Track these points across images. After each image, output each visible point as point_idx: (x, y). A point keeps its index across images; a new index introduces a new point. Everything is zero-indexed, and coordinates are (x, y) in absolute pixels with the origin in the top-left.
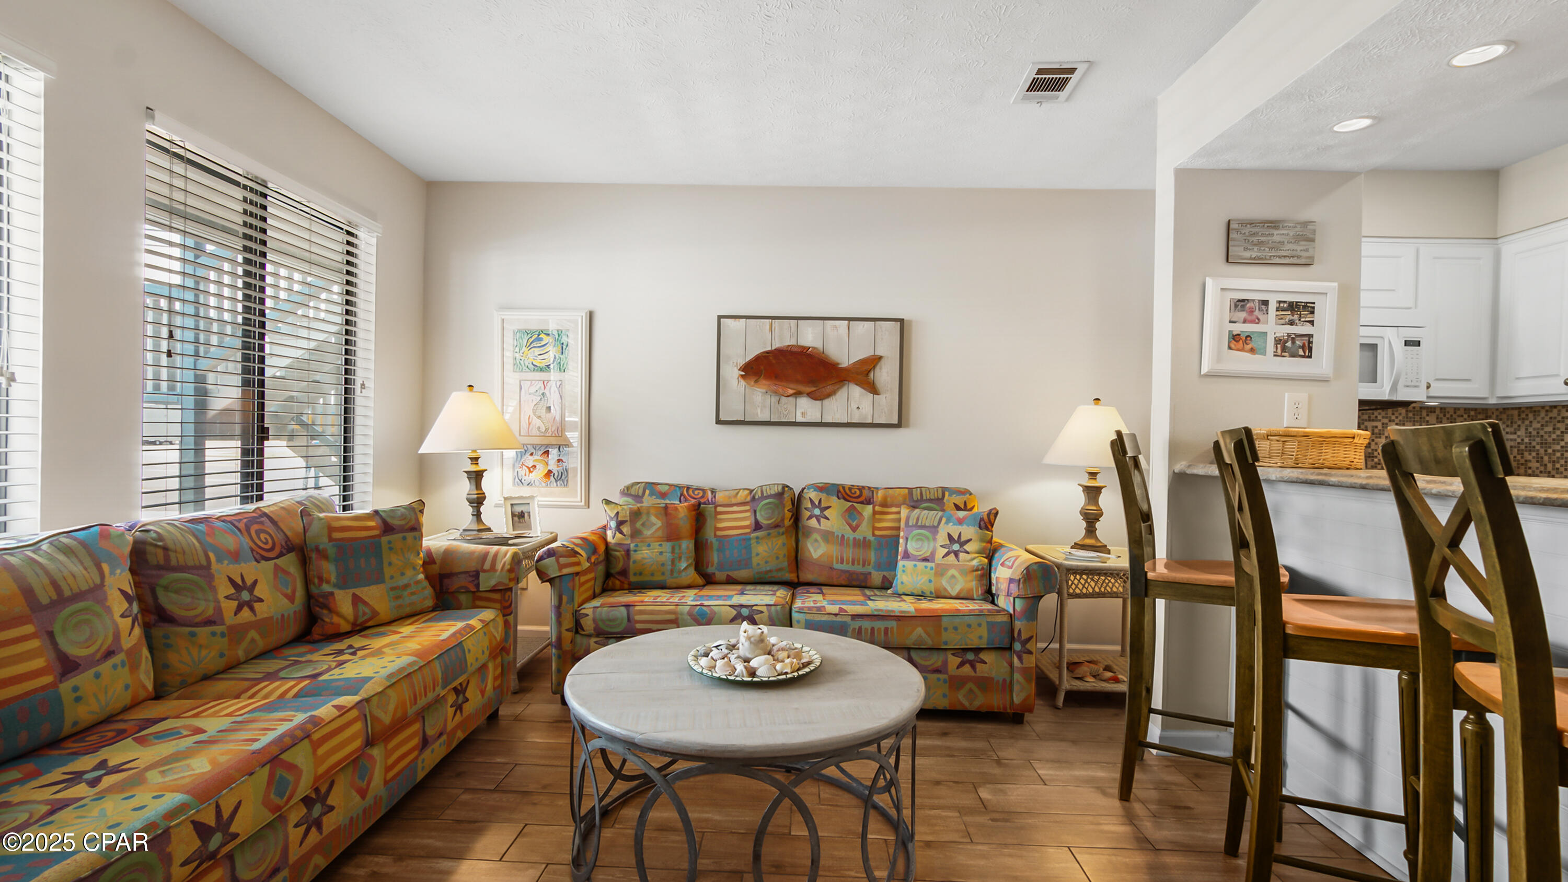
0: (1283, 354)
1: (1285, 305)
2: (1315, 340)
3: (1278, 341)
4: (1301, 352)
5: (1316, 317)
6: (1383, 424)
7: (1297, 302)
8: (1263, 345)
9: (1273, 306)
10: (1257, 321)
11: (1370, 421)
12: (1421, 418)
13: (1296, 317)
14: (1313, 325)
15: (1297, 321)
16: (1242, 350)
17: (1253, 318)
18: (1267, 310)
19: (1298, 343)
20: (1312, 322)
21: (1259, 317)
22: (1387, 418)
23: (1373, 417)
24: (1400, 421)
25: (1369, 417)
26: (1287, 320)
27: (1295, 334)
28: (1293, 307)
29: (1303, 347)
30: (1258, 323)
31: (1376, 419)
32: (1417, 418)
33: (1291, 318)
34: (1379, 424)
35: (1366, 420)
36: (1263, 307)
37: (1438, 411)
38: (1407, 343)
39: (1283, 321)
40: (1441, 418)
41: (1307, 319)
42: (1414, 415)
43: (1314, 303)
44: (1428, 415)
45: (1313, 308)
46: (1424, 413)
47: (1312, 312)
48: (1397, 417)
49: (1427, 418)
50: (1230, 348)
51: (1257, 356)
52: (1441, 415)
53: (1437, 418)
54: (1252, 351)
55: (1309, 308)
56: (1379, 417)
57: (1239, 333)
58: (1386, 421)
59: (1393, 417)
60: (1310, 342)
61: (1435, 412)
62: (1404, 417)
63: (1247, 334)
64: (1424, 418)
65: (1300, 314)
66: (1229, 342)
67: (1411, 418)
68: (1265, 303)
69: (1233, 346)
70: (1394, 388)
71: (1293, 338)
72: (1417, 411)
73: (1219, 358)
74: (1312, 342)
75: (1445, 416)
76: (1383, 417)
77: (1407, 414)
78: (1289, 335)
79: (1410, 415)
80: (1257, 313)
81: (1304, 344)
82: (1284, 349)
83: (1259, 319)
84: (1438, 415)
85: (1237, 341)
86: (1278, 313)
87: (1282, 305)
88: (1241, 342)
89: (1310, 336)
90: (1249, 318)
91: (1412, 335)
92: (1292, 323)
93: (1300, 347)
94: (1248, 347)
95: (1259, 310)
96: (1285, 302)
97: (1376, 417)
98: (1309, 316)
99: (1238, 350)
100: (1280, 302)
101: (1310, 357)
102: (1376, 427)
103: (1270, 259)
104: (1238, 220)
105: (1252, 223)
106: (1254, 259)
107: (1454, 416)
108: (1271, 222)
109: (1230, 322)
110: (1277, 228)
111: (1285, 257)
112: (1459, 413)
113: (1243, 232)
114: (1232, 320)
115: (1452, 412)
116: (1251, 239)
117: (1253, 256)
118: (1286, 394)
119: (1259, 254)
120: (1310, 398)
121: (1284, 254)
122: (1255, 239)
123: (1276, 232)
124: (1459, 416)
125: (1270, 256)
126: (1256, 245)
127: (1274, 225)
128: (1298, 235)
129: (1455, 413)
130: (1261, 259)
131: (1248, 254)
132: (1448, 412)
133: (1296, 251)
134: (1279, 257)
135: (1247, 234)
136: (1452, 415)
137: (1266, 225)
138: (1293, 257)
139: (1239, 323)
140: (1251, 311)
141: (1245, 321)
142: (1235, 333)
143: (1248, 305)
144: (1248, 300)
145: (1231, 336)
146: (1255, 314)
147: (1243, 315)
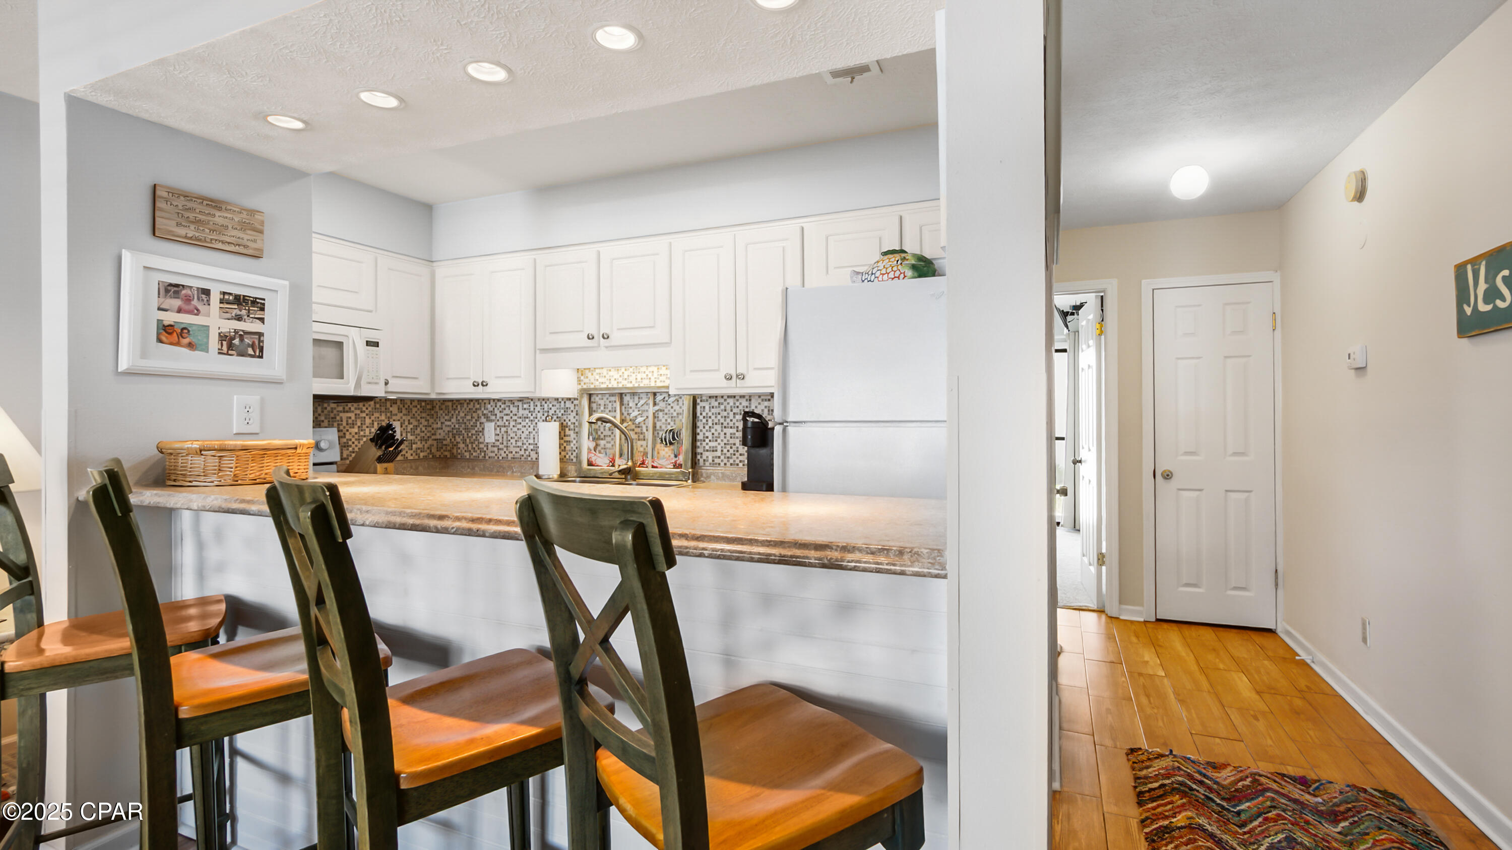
0: (230, 352)
1: (231, 298)
2: (266, 339)
3: (222, 337)
4: (250, 351)
5: (267, 315)
6: (356, 415)
7: (244, 296)
8: (205, 340)
9: (215, 298)
10: (197, 312)
11: (344, 412)
12: (386, 409)
13: (244, 312)
14: (263, 323)
15: (246, 317)
16: (178, 344)
17: (191, 307)
18: (208, 301)
19: (247, 341)
20: (262, 320)
21: (200, 307)
22: (359, 409)
23: (347, 408)
24: (370, 411)
25: (344, 408)
26: (233, 315)
27: (243, 331)
28: (239, 300)
29: (253, 346)
30: (196, 315)
31: (349, 411)
32: (383, 409)
33: (239, 313)
34: (352, 415)
35: (341, 412)
36: (204, 296)
37: (399, 402)
38: (368, 343)
39: (228, 315)
40: (401, 409)
41: (256, 316)
42: (380, 406)
43: (264, 300)
44: (391, 406)
45: (264, 304)
46: (388, 404)
47: (262, 309)
48: (367, 409)
49: (391, 409)
50: (160, 340)
51: (196, 352)
52: (401, 406)
53: (399, 409)
54: (191, 346)
55: (258, 304)
56: (353, 409)
57: (172, 323)
58: (358, 412)
59: (364, 409)
60: (260, 341)
61: (396, 403)
62: (372, 409)
63: (183, 326)
64: (389, 409)
65: (249, 310)
66: (158, 334)
67: (378, 408)
68: (206, 292)
69: (164, 338)
70: (358, 384)
71: (242, 335)
72: (383, 403)
73: (144, 355)
74: (263, 341)
75: (404, 406)
76: (356, 409)
77: (375, 406)
78: (236, 332)
79: (378, 406)
80: (195, 302)
81: (253, 343)
82: (230, 346)
83: (198, 310)
84: (399, 406)
85: (170, 334)
86: (222, 305)
87: (227, 297)
88: (175, 334)
89: (260, 335)
90: (186, 307)
91: (373, 336)
92: (239, 318)
93: (249, 345)
94: (185, 341)
95: (198, 299)
96: (230, 294)
97: (350, 408)
98: (259, 312)
99: (171, 344)
100: (224, 293)
101: (261, 357)
102: (350, 418)
103: (211, 243)
104: (169, 188)
105: (187, 196)
106: (191, 238)
107: (411, 407)
108: (212, 200)
109: (159, 309)
110: (220, 209)
111: (229, 243)
112: (414, 404)
113: (175, 204)
114: (161, 307)
115: (409, 403)
116: (186, 214)
117: (190, 235)
118: (235, 397)
119: (197, 234)
120: (262, 401)
121: (228, 241)
122: (191, 215)
123: (218, 213)
124: (414, 407)
125: (211, 240)
126: (192, 222)
127: (216, 204)
128: (244, 222)
129: (411, 404)
130: (200, 240)
131: (182, 231)
132: (406, 404)
133: (243, 239)
134: (223, 242)
135: (180, 207)
136: (409, 406)
137: (205, 202)
138: (239, 245)
139: (172, 311)
140: (188, 300)
141: (179, 311)
142: (166, 323)
143: (184, 292)
144: (183, 286)
145: (161, 326)
146: (192, 303)
147: (177, 303)
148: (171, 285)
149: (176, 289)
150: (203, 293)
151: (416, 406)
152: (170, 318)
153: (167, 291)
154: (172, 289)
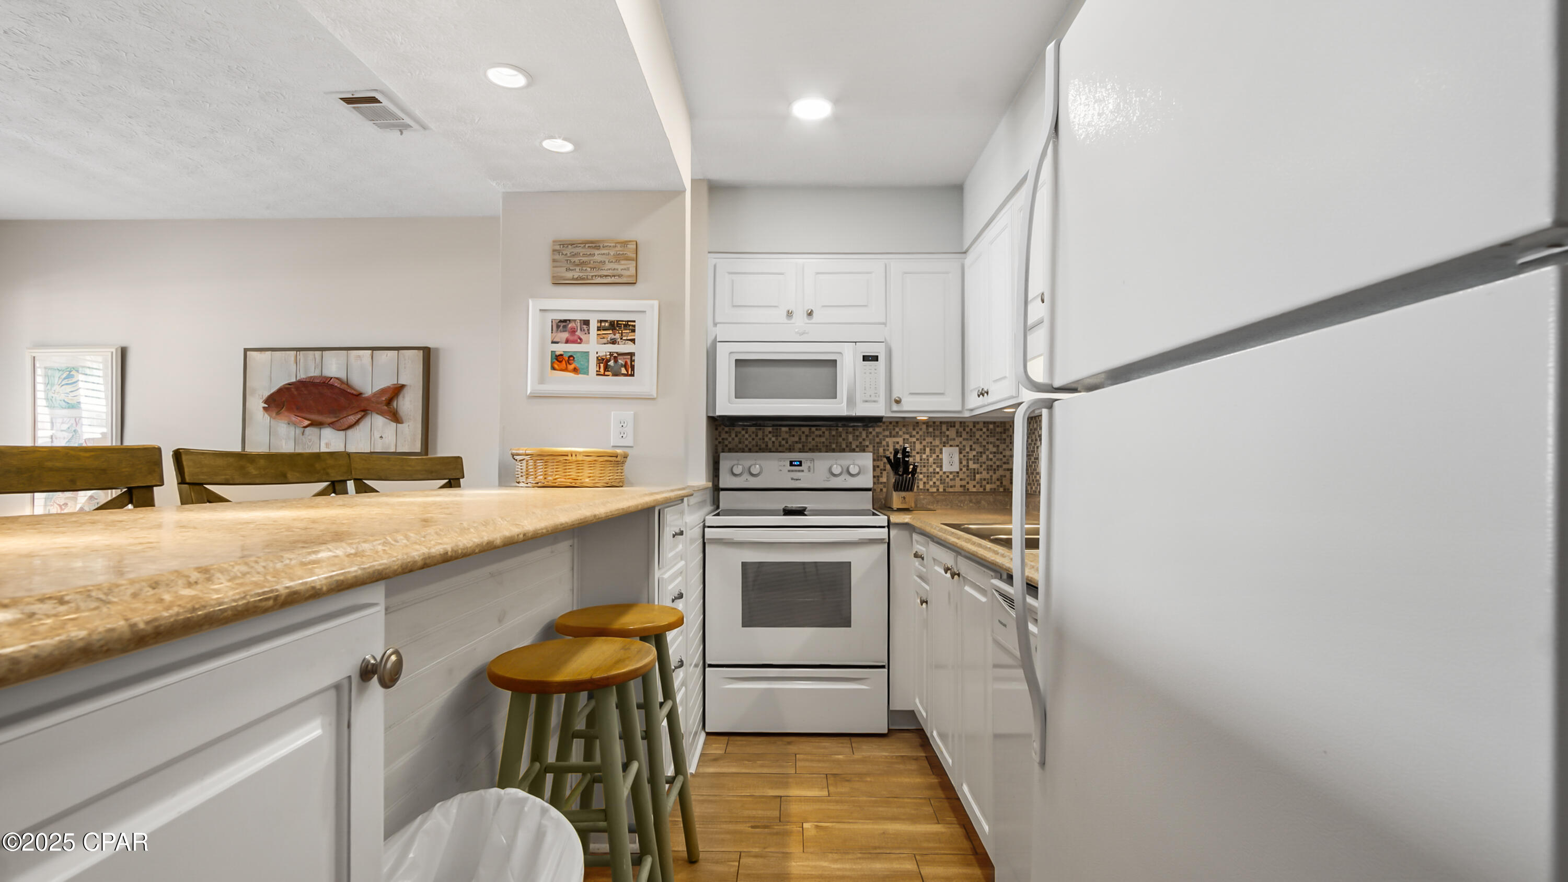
0: (606, 373)
1: (607, 324)
2: (636, 358)
3: (600, 360)
4: (624, 371)
5: (637, 336)
6: (904, 439)
7: (617, 321)
8: (586, 364)
9: (594, 326)
10: (580, 341)
11: (890, 437)
12: (941, 433)
13: (618, 336)
14: (634, 343)
15: (619, 340)
16: (566, 370)
17: (576, 338)
18: (588, 330)
19: (621, 361)
20: (633, 341)
21: (582, 337)
22: (907, 433)
23: (894, 433)
24: (921, 436)
25: (890, 433)
26: (609, 339)
27: (617, 353)
28: (614, 326)
29: (625, 366)
30: (580, 343)
31: (897, 435)
32: (937, 433)
33: (613, 337)
34: (900, 440)
35: (887, 436)
36: (585, 326)
37: (957, 426)
38: (866, 358)
39: (605, 341)
40: (961, 432)
41: (629, 338)
42: (934, 430)
43: (634, 321)
44: (948, 430)
45: (634, 326)
46: (944, 428)
47: (634, 331)
48: (918, 433)
49: (948, 433)
50: (553, 368)
51: (580, 375)
52: (961, 430)
53: (957, 432)
54: (575, 370)
55: (629, 326)
56: (901, 433)
57: (562, 353)
58: (907, 436)
59: (914, 433)
60: (632, 361)
61: (954, 426)
62: (924, 432)
63: (569, 354)
64: (945, 433)
65: (622, 333)
66: (552, 363)
67: (931, 432)
68: (587, 323)
69: (556, 366)
70: (851, 401)
71: (615, 357)
72: (937, 426)
73: (542, 380)
74: (634, 361)
75: (964, 430)
76: (904, 433)
77: (927, 429)
78: (611, 354)
79: (931, 430)
80: (578, 333)
81: (626, 363)
82: (607, 368)
83: (581, 339)
84: (957, 430)
85: (560, 362)
86: (599, 332)
87: (603, 324)
88: (564, 362)
89: (632, 355)
90: (571, 338)
91: (870, 350)
92: (613, 342)
93: (622, 365)
94: (571, 367)
95: (581, 330)
96: (606, 321)
97: (897, 433)
98: (630, 334)
99: (561, 370)
100: (601, 321)
101: (632, 375)
102: (898, 443)
103: (592, 279)
104: (560, 241)
105: (573, 244)
106: (577, 279)
107: (974, 430)
108: (592, 242)
109: (553, 342)
110: (598, 248)
111: (606, 276)
112: (978, 426)
113: (565, 253)
114: (554, 340)
115: (971, 426)
116: (573, 259)
117: (576, 277)
118: (612, 413)
119: (581, 274)
120: (635, 416)
121: (605, 274)
122: (576, 259)
123: (597, 252)
124: (978, 430)
125: (592, 276)
126: (577, 265)
127: (594, 245)
128: (619, 254)
129: (974, 426)
130: (583, 279)
131: (569, 275)
132: (968, 426)
133: (617, 270)
134: (601, 276)
135: (569, 255)
136: (971, 429)
137: (587, 245)
138: (614, 276)
139: (562, 343)
140: (573, 332)
141: (567, 342)
142: (558, 353)
143: (570, 325)
144: (569, 320)
145: (554, 356)
146: (577, 333)
147: (565, 335)
148: (561, 321)
149: (564, 324)
150: (584, 324)
151: (981, 430)
152: (561, 348)
153: (558, 327)
154: (562, 325)
